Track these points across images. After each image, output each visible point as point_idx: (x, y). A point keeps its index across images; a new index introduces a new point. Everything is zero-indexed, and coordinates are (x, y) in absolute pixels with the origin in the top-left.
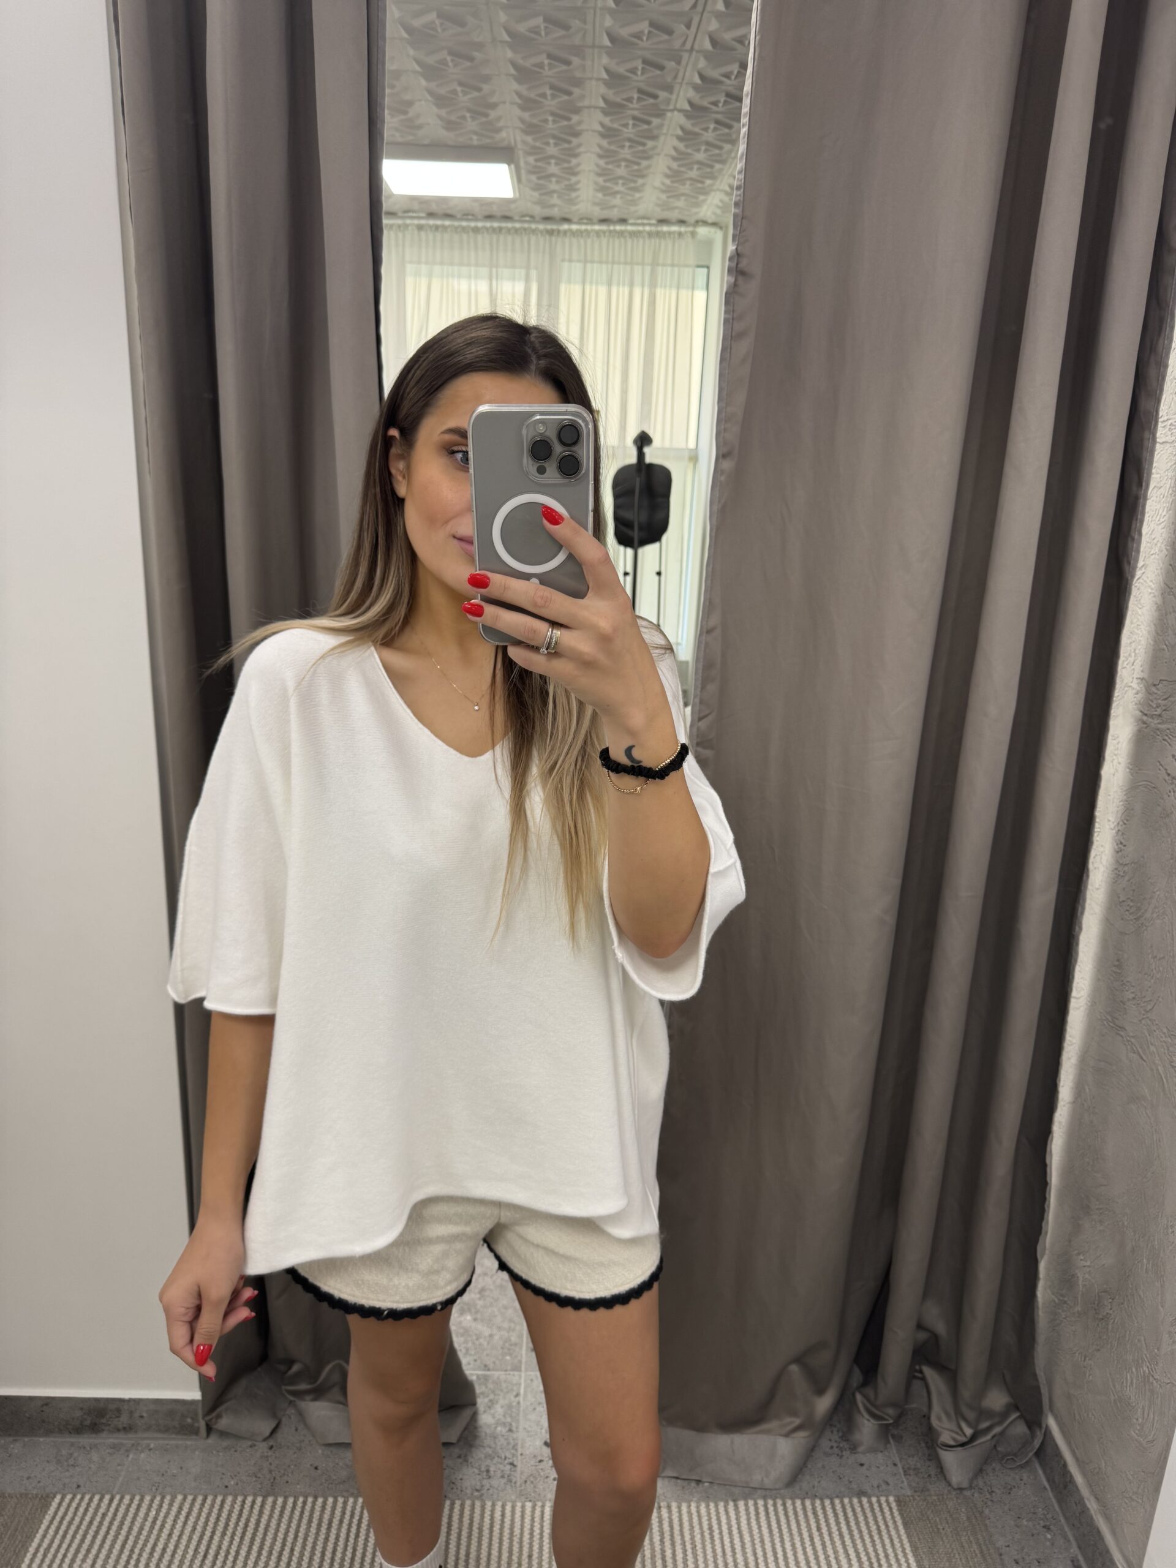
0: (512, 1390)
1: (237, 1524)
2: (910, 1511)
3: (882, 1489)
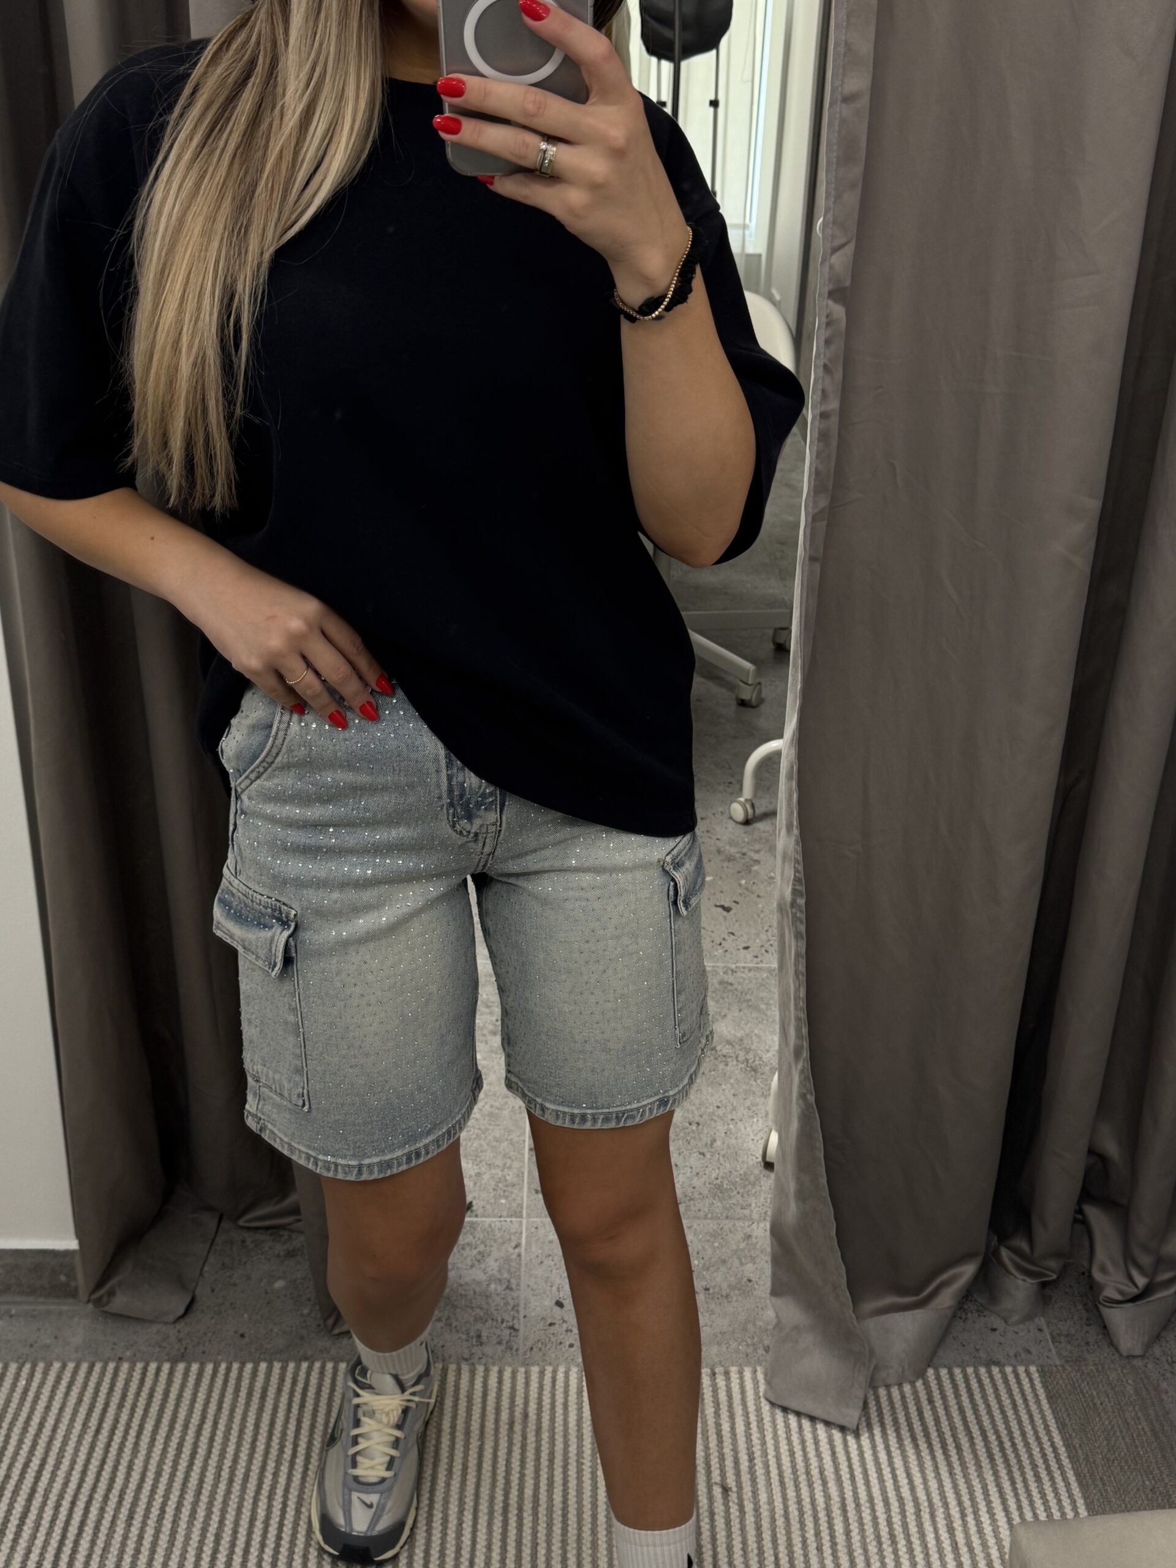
0: (510, 1239)
1: (138, 1394)
2: (1058, 1383)
3: (1022, 1357)
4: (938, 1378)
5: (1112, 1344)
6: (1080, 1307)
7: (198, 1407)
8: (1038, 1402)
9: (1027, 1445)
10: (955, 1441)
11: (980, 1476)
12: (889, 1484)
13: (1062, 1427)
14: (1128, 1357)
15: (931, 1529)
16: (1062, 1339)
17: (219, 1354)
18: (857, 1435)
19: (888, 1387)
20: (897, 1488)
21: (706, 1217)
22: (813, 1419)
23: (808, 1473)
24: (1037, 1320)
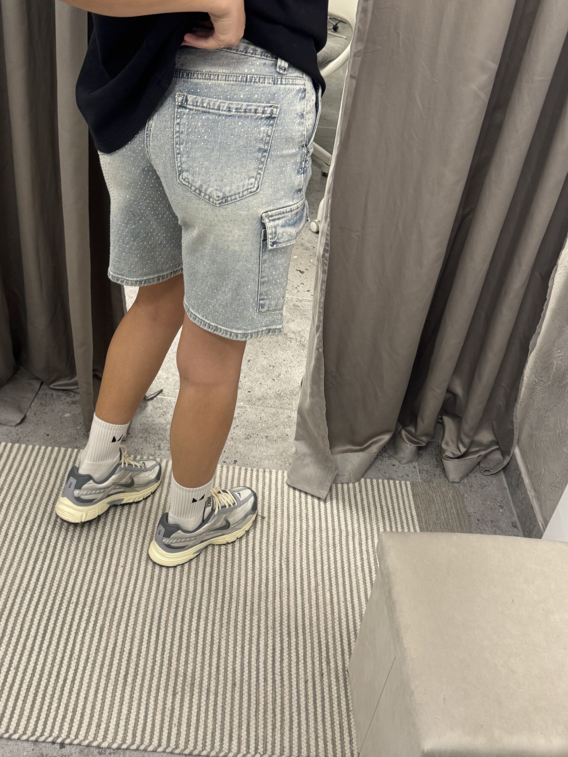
2: (419, 490)
3: (404, 477)
4: (366, 482)
5: (446, 476)
6: (434, 460)
7: (23, 463)
8: (408, 496)
9: (400, 514)
10: (368, 509)
11: (377, 524)
12: (336, 523)
13: (417, 507)
14: (452, 482)
15: (352, 543)
16: (424, 472)
17: (36, 442)
18: (325, 501)
19: (342, 484)
20: (340, 525)
21: (271, 407)
22: (306, 493)
23: (301, 515)
24: (414, 463)
